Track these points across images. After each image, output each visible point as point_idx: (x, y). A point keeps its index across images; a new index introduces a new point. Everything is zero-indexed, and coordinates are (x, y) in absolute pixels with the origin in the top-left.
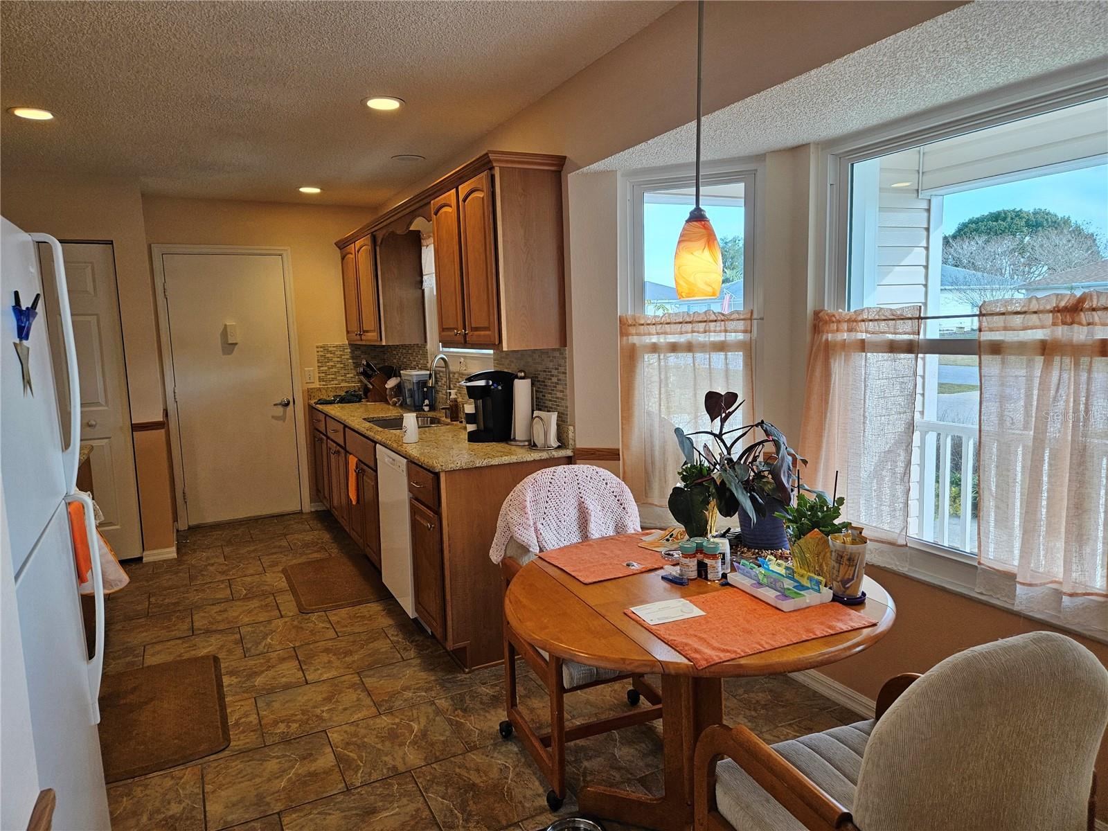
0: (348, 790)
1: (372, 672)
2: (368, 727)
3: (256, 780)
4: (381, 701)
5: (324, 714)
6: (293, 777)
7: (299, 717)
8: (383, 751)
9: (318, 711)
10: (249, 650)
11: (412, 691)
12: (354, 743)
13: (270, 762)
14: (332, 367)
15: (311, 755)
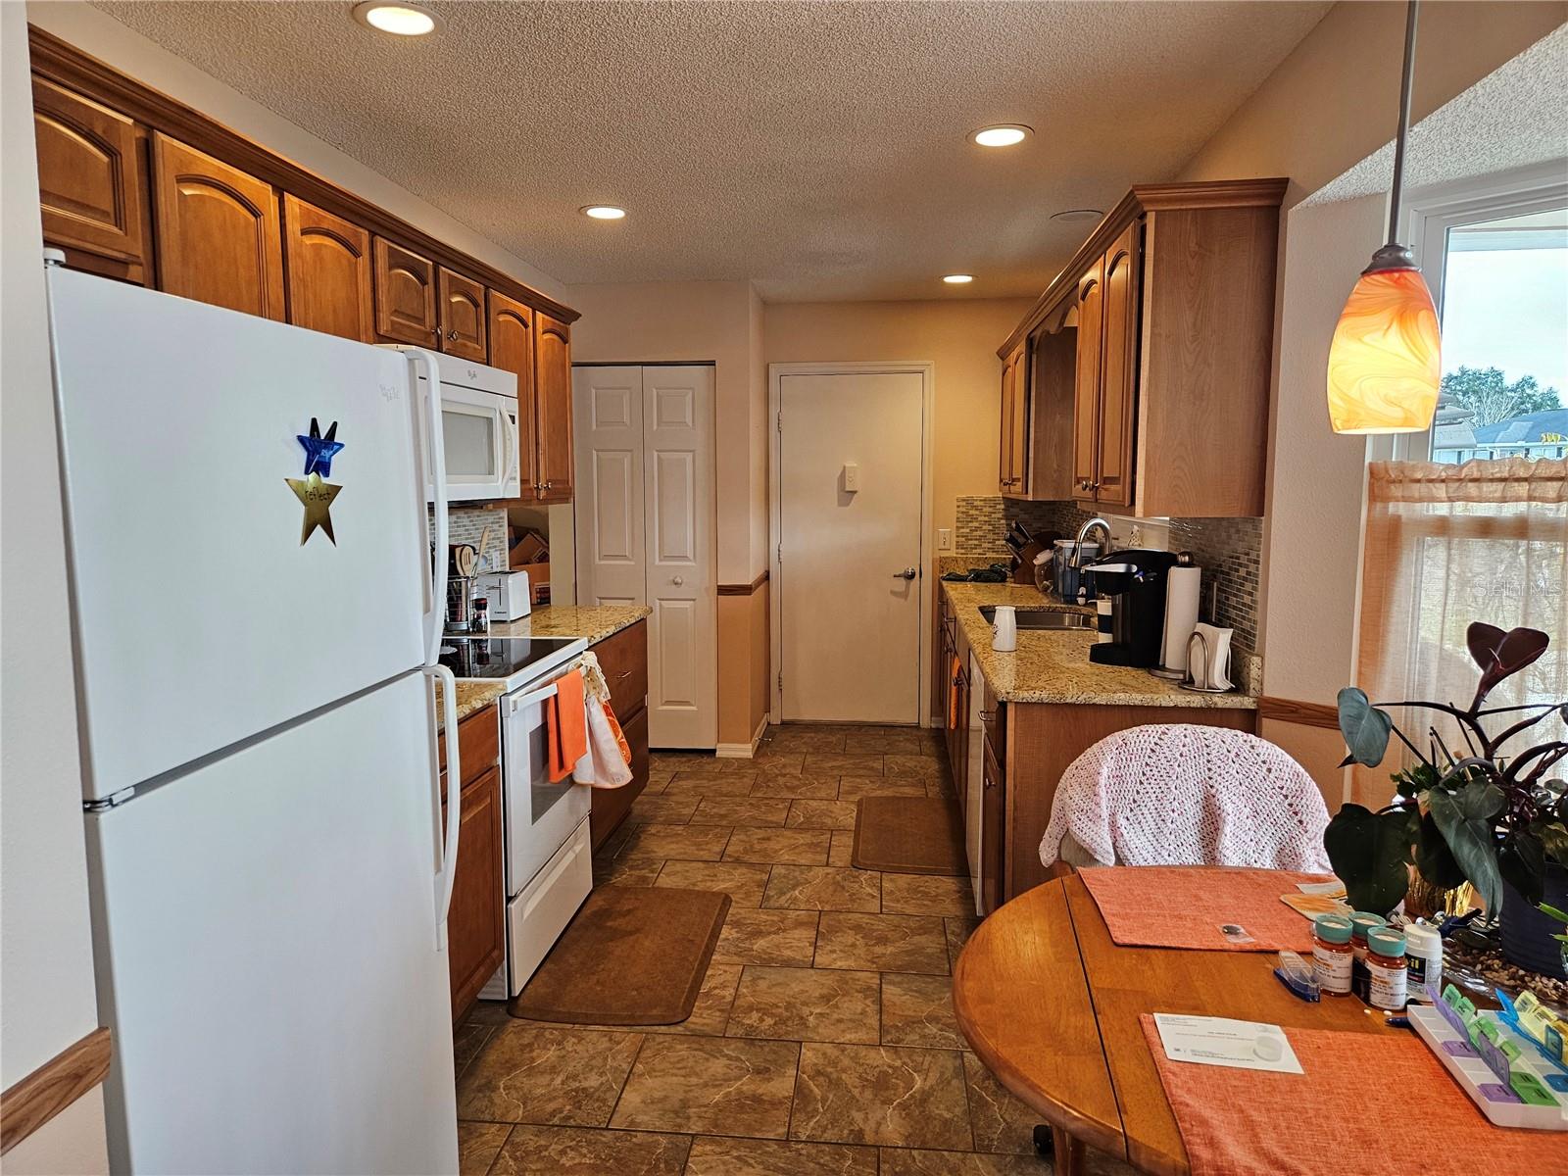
0: (785, 1142)
1: (899, 979)
2: (855, 1058)
3: (692, 1079)
4: (891, 1026)
5: (811, 1018)
6: (733, 1093)
7: (780, 1010)
8: (858, 1101)
9: (805, 1011)
10: (769, 898)
11: (940, 1026)
12: (827, 1076)
13: (717, 1061)
14: (977, 529)
15: (768, 1070)
